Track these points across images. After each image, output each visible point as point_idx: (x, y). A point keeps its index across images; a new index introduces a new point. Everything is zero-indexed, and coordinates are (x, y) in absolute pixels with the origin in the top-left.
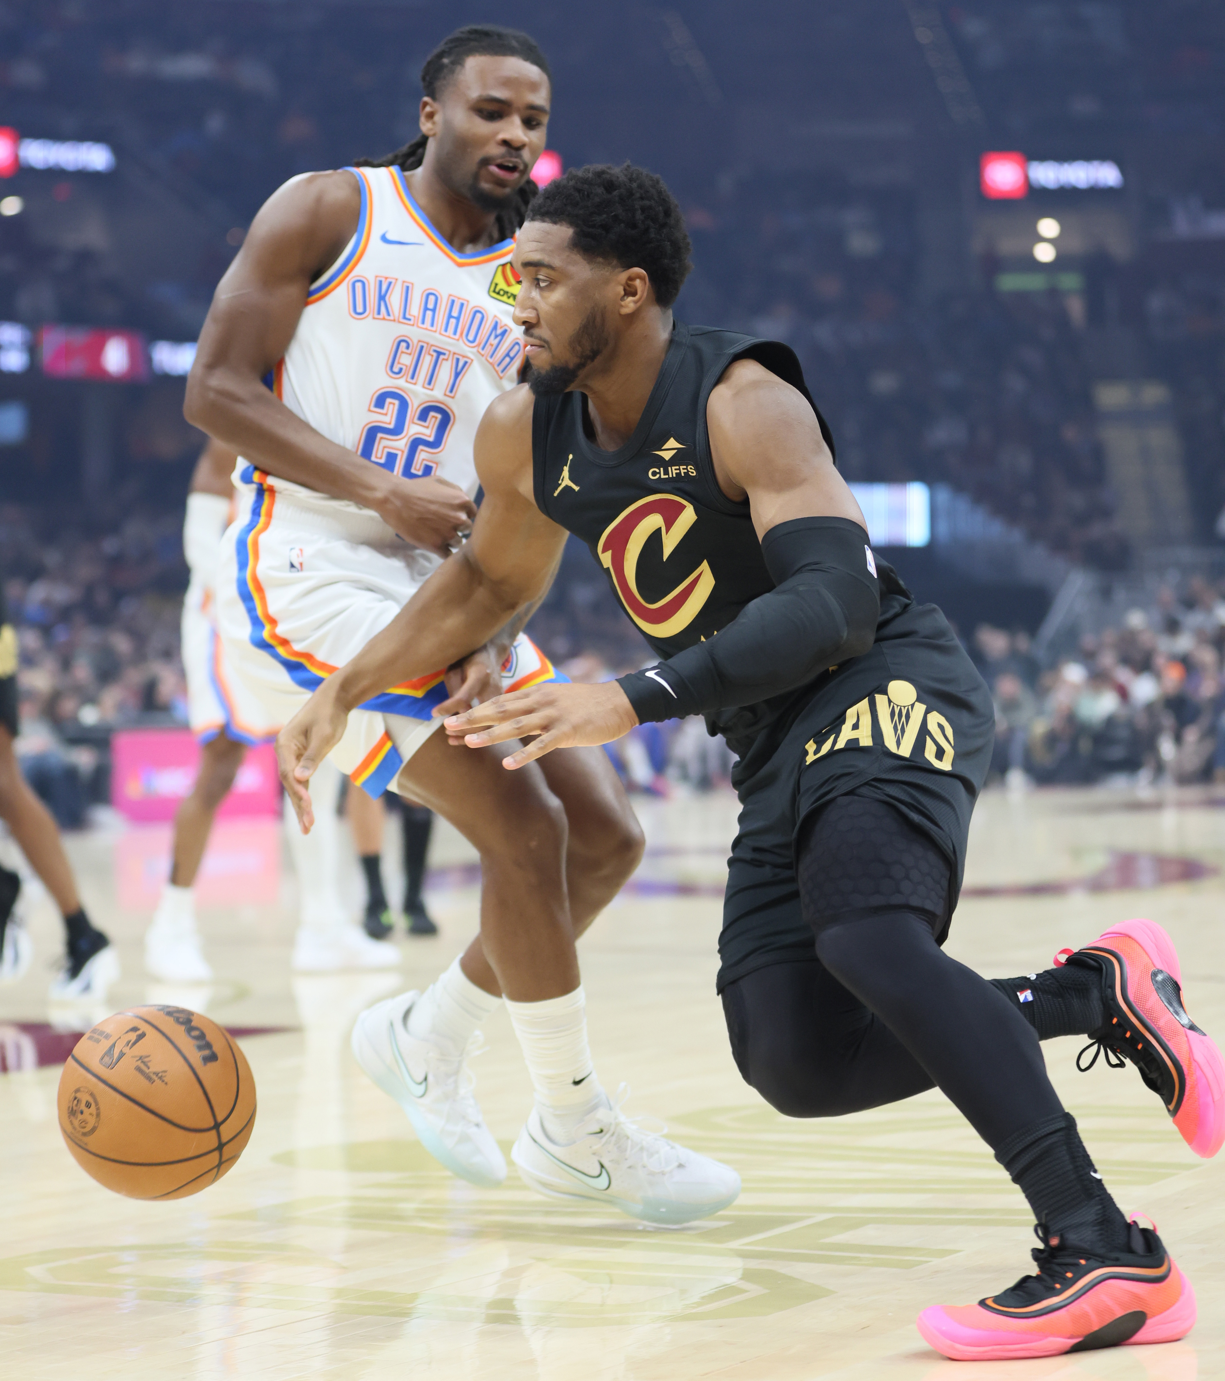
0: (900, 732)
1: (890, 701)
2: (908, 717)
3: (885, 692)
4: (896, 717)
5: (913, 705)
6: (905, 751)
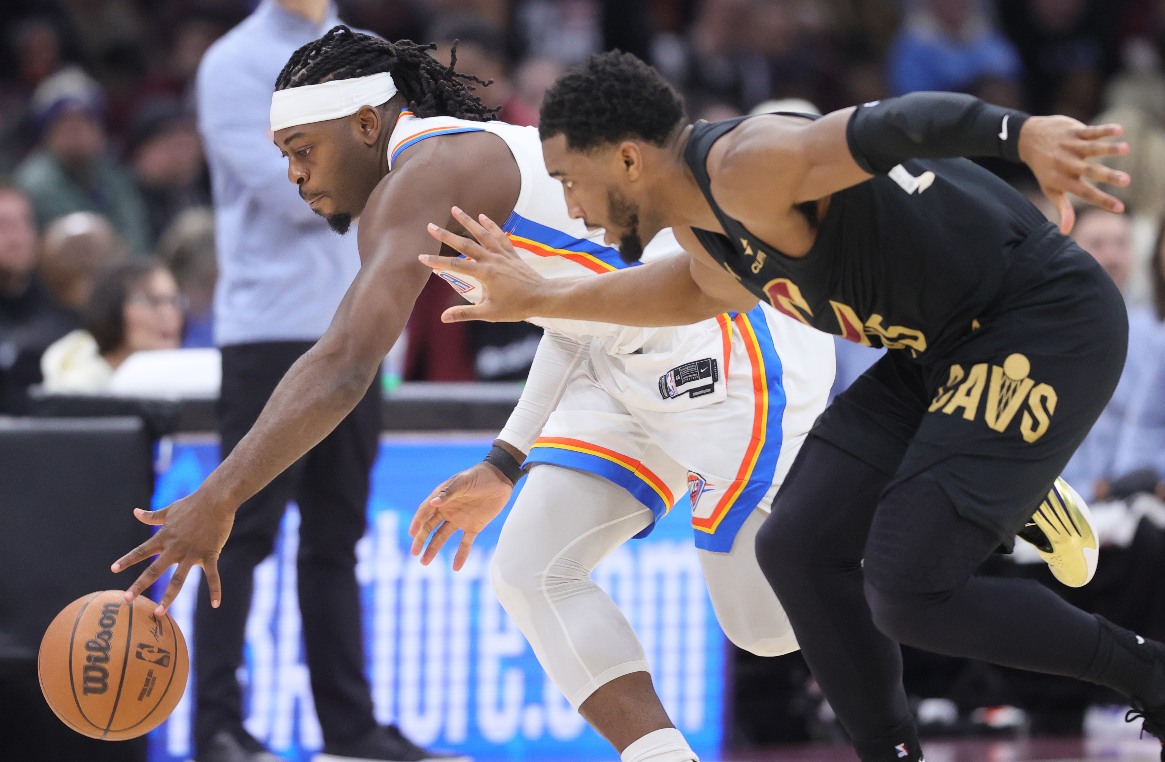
0: (1002, 404)
1: (1004, 374)
2: (1014, 391)
3: (1001, 365)
4: (1005, 390)
5: (1022, 381)
6: (1001, 426)
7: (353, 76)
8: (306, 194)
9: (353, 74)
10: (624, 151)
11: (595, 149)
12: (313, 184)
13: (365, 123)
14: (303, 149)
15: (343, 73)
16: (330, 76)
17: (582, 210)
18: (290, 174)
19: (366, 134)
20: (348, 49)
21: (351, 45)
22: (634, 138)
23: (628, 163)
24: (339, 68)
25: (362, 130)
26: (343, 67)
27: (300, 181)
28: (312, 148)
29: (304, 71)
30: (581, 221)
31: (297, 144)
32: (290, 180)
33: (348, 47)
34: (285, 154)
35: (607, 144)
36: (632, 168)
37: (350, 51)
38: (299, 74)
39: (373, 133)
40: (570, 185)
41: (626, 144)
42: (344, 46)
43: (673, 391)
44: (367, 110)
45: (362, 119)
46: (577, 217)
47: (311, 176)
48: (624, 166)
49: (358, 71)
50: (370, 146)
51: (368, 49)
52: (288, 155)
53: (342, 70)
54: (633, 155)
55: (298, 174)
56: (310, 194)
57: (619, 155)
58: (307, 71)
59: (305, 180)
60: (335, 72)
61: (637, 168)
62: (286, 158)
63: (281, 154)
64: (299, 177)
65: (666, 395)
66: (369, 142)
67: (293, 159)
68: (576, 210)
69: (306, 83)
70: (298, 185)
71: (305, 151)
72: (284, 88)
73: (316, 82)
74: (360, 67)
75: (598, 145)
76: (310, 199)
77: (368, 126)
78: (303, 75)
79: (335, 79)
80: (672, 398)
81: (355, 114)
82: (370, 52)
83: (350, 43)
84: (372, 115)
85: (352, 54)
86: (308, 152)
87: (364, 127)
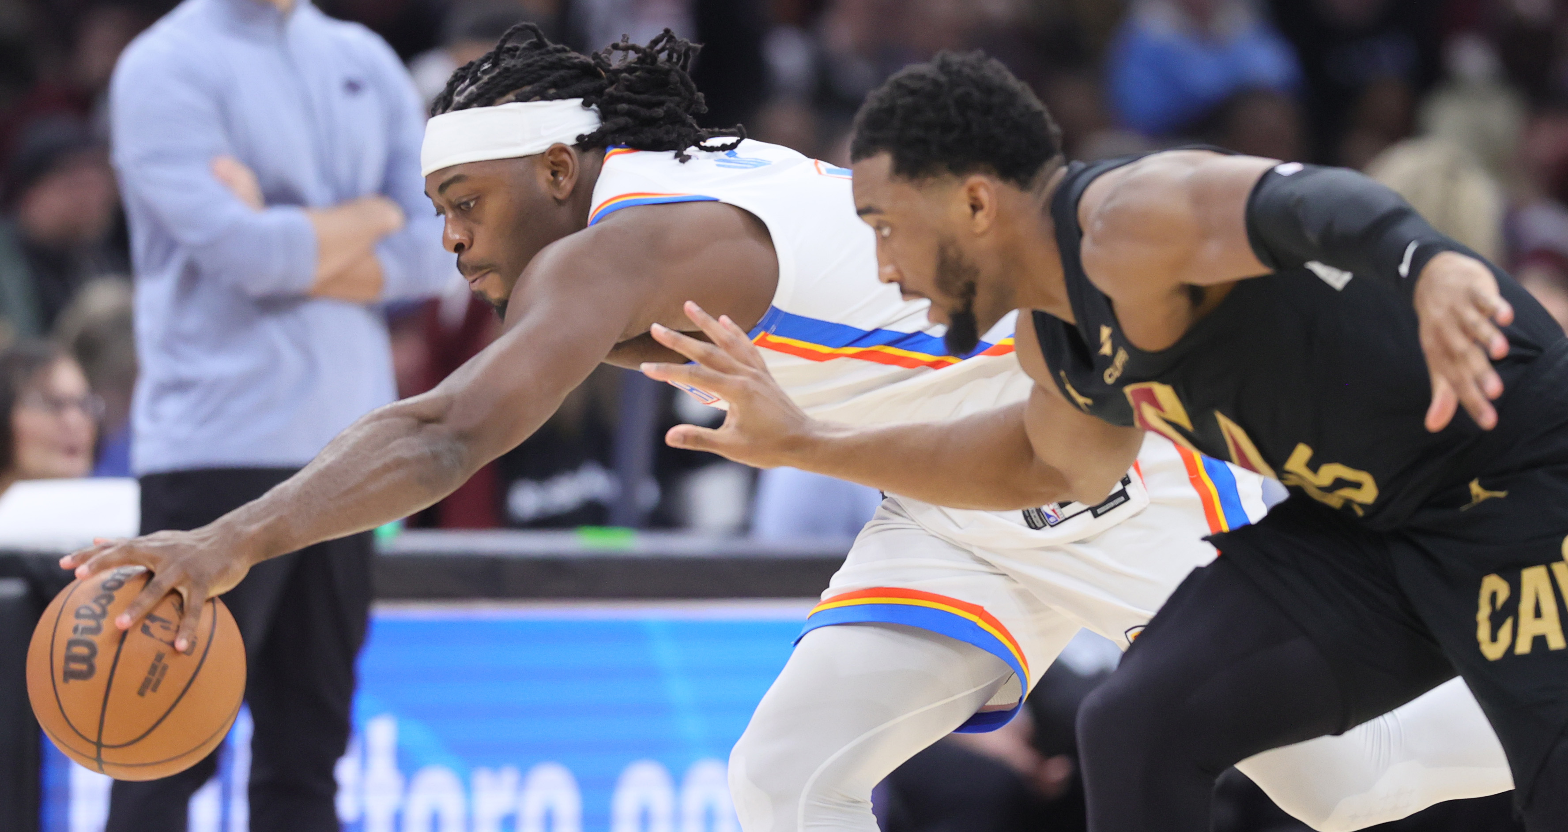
7: (545, 98)
8: (465, 266)
9: (544, 97)
10: (972, 190)
11: (930, 180)
12: (477, 252)
13: (556, 168)
14: (464, 200)
15: (530, 92)
16: (511, 96)
17: (899, 271)
18: (445, 239)
19: (556, 184)
20: (537, 61)
21: (543, 56)
22: (987, 173)
23: (976, 207)
24: (523, 85)
25: (552, 178)
26: (529, 83)
27: (459, 248)
28: (477, 199)
29: (473, 88)
30: (895, 288)
31: (457, 192)
32: (445, 247)
33: (538, 58)
34: (440, 211)
35: (948, 176)
36: (980, 215)
37: (540, 63)
38: (466, 93)
39: (566, 184)
40: (886, 232)
41: (976, 179)
42: (532, 57)
43: (1056, 516)
44: (558, 150)
45: (553, 163)
46: (891, 281)
47: (474, 241)
48: (968, 210)
49: (552, 91)
50: (559, 202)
51: (567, 64)
52: (444, 213)
53: (527, 88)
54: (984, 195)
55: (457, 237)
56: (472, 268)
57: (962, 195)
58: (477, 88)
59: (466, 246)
60: (518, 91)
61: (987, 215)
62: (442, 217)
63: (434, 210)
64: (458, 242)
65: (1040, 524)
66: (560, 196)
67: (450, 215)
68: (889, 270)
69: (475, 105)
70: (456, 255)
71: (467, 203)
72: (443, 112)
73: (489, 103)
74: (554, 85)
75: (934, 175)
76: (471, 275)
77: (559, 174)
78: (471, 93)
79: (518, 100)
80: (1052, 526)
81: (543, 154)
82: (569, 68)
83: (540, 54)
84: (565, 156)
85: (543, 68)
86: (472, 204)
87: (554, 174)
